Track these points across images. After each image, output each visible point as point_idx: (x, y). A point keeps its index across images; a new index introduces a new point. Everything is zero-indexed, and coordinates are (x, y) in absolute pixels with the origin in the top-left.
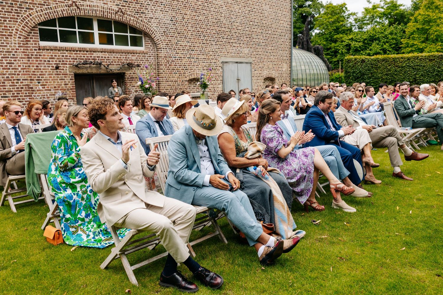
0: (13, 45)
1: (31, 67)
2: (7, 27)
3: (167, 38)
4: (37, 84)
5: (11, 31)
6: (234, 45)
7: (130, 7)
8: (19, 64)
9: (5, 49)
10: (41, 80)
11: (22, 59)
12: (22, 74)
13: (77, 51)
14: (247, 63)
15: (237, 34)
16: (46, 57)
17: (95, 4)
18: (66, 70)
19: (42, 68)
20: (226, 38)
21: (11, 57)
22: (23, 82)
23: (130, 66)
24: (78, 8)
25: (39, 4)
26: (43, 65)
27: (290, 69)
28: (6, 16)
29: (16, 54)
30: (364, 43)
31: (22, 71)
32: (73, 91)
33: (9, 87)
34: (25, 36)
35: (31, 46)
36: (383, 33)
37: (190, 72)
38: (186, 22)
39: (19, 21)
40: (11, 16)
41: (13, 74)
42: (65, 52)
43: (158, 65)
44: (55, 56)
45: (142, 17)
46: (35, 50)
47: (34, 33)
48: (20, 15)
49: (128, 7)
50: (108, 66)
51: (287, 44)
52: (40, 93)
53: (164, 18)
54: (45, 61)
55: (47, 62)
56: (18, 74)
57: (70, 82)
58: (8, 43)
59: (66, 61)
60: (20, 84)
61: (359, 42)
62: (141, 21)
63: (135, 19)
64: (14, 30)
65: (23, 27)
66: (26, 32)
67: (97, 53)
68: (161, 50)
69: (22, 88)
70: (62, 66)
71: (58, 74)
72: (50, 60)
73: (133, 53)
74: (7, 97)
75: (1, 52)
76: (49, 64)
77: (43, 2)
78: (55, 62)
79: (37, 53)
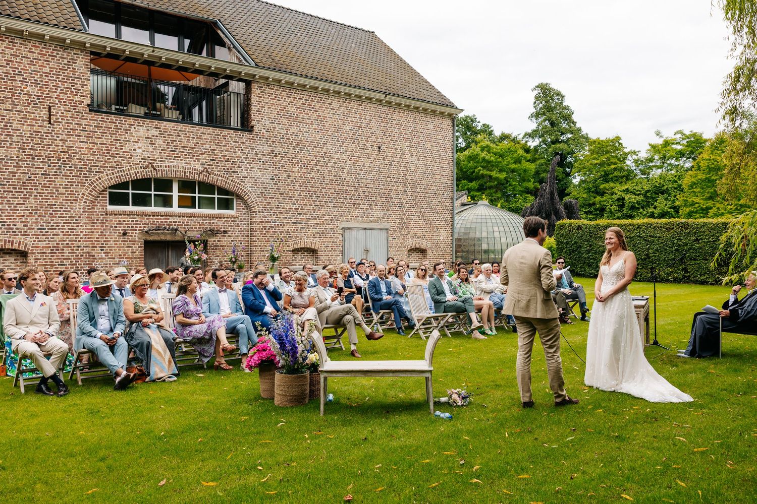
1: (95, 233)
2: (73, 191)
3: (265, 200)
4: (100, 251)
5: (76, 196)
6: (362, 206)
7: (219, 166)
8: (82, 230)
9: (68, 215)
10: (105, 247)
11: (85, 225)
12: (83, 241)
13: (150, 216)
14: (381, 229)
15: (367, 194)
16: (113, 222)
17: (175, 164)
18: (135, 236)
19: (107, 234)
20: (350, 199)
21: (74, 223)
22: (82, 250)
23: (213, 232)
24: (154, 169)
25: (110, 167)
26: (109, 231)
27: (451, 238)
28: (74, 180)
29: (79, 219)
30: (645, 196)
31: (84, 237)
32: (140, 260)
33: (67, 254)
34: (91, 201)
35: (98, 210)
36: (676, 182)
37: (295, 241)
38: (292, 181)
39: (87, 185)
40: (79, 181)
41: (73, 241)
42: (136, 216)
43: (251, 231)
44: (124, 221)
45: (233, 176)
46: (102, 215)
47: (102, 197)
48: (89, 179)
49: (215, 166)
50: (186, 233)
51: (447, 204)
52: (103, 262)
53: (263, 176)
54: (112, 227)
55: (114, 228)
56: (79, 241)
57: (138, 250)
58: (73, 209)
59: (136, 227)
60: (80, 251)
61: (638, 195)
62: (232, 181)
63: (224, 179)
64: (81, 195)
65: (91, 191)
66: (93, 196)
67: (174, 218)
68: (256, 214)
69: (82, 256)
70: (130, 232)
71: (125, 241)
72: (118, 226)
73: (219, 217)
74: (64, 265)
75: (64, 217)
76: (116, 230)
77: (115, 164)
78: (122, 228)
79: (103, 218)
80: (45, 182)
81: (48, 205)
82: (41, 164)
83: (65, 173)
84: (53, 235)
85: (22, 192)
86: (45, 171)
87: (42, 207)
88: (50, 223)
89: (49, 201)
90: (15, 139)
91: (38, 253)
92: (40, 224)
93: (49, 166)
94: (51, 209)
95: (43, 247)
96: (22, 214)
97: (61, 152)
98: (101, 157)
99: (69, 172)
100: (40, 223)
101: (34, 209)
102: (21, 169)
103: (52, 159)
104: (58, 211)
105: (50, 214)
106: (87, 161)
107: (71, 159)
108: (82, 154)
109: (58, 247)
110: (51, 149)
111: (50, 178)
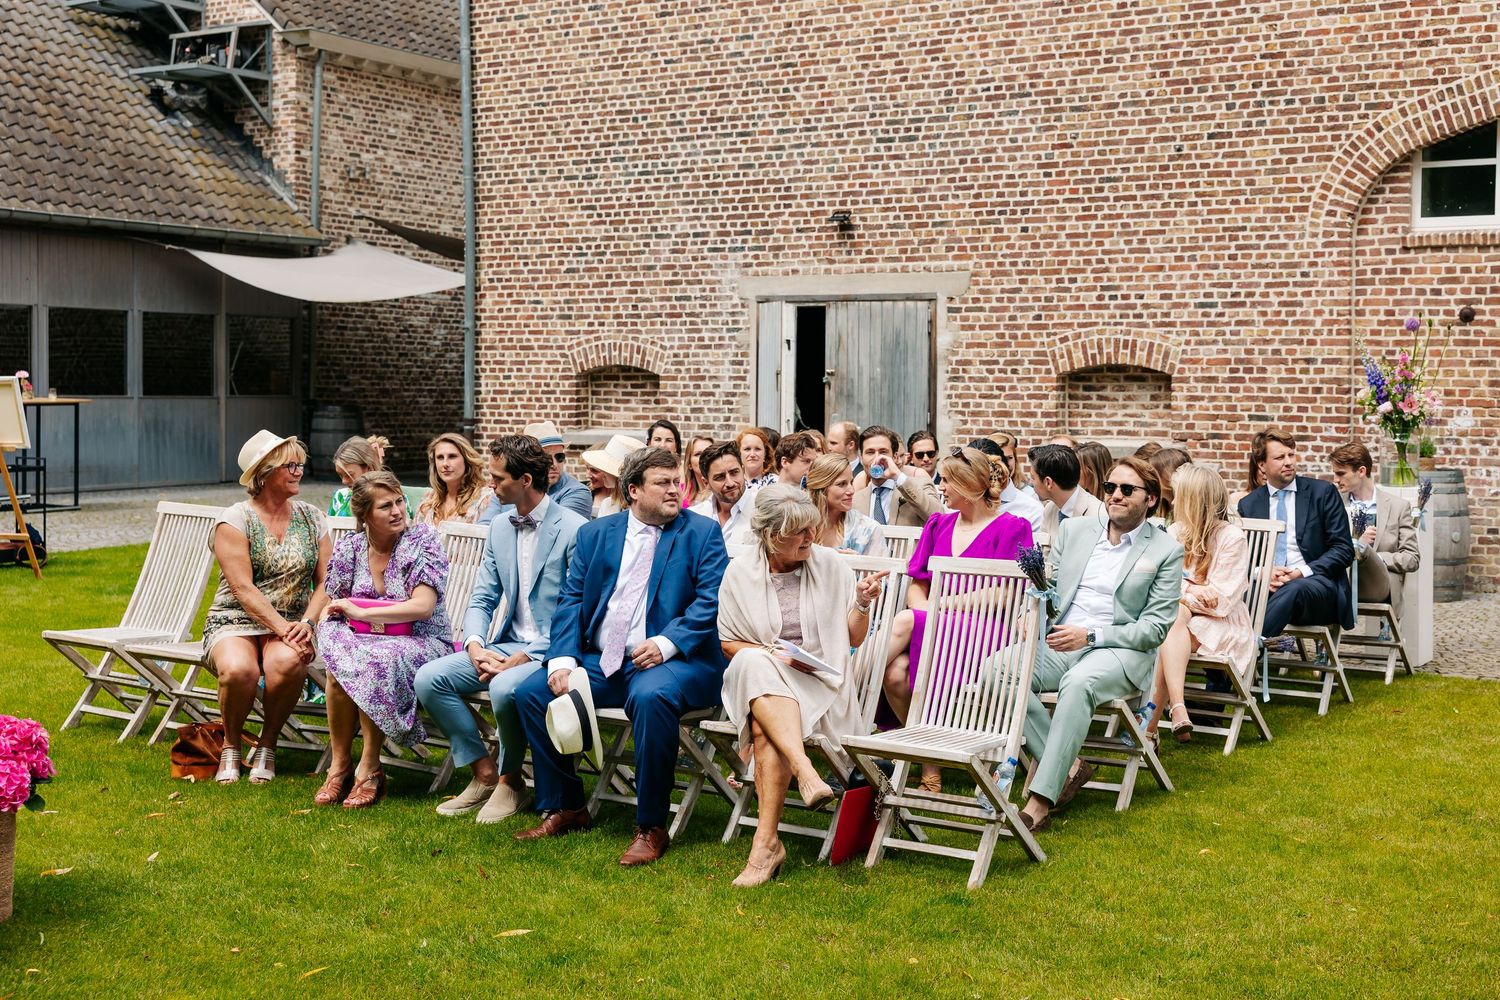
0: (1308, 239)
1: (1368, 316)
2: (1294, 180)
5: (1306, 194)
8: (1319, 307)
9: (1279, 257)
11: (1329, 289)
12: (1324, 343)
16: (1428, 275)
19: (1406, 318)
21: (1296, 284)
22: (1321, 371)
25: (1414, 83)
26: (1412, 308)
28: (1299, 144)
29: (1312, 270)
31: (1326, 328)
33: (1276, 385)
34: (1348, 206)
35: (1376, 238)
39: (1338, 153)
40: (1315, 143)
41: (1294, 342)
44: (1466, 270)
46: (1390, 252)
47: (1392, 191)
48: (1343, 133)
54: (1422, 292)
55: (1429, 296)
56: (1311, 343)
58: (1290, 237)
60: (1312, 375)
64: (1318, 190)
65: (1349, 174)
66: (1356, 189)
69: (1318, 390)
70: (1487, 308)
71: (1467, 343)
72: (1443, 287)
74: (1266, 418)
75: (1267, 266)
76: (1437, 302)
77: (1431, 70)
78: (1460, 296)
79: (1395, 262)
80: (1219, 159)
81: (1225, 229)
82: (1209, 105)
83: (1274, 122)
84: (1238, 323)
85: (1158, 197)
86: (1220, 126)
87: (1208, 239)
88: (1229, 285)
89: (1226, 217)
90: (1144, 39)
91: (1197, 380)
92: (1202, 291)
93: (1230, 107)
94: (1234, 244)
95: (1209, 362)
96: (1159, 263)
97: (1263, 57)
98: (1385, 52)
99: (1284, 119)
100: (1203, 286)
101: (1187, 244)
102: (1158, 126)
103: (1237, 83)
104: (1251, 247)
105: (1231, 257)
106: (1341, 75)
107: (1291, 73)
108: (1324, 52)
109: (1249, 361)
110: (1236, 53)
111: (1231, 145)
